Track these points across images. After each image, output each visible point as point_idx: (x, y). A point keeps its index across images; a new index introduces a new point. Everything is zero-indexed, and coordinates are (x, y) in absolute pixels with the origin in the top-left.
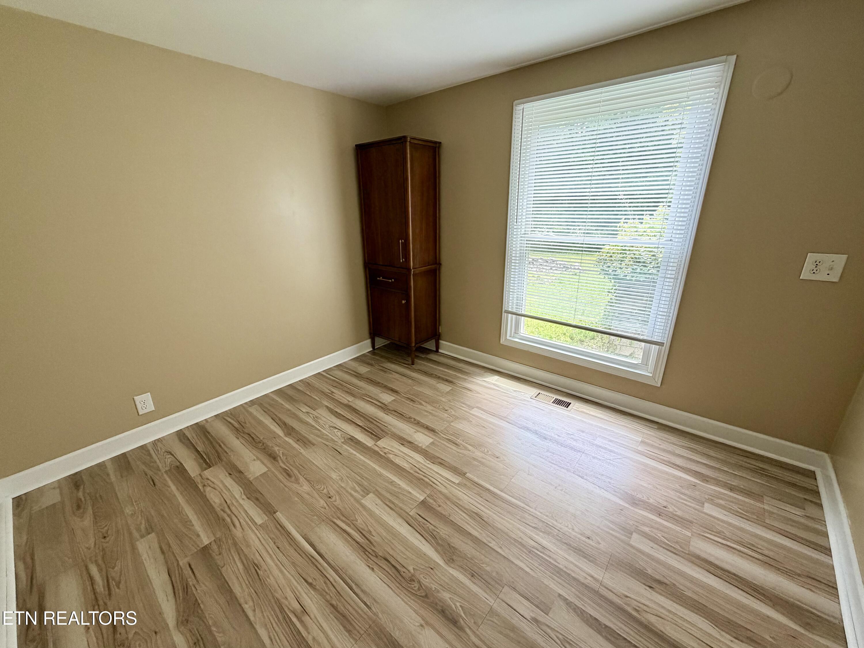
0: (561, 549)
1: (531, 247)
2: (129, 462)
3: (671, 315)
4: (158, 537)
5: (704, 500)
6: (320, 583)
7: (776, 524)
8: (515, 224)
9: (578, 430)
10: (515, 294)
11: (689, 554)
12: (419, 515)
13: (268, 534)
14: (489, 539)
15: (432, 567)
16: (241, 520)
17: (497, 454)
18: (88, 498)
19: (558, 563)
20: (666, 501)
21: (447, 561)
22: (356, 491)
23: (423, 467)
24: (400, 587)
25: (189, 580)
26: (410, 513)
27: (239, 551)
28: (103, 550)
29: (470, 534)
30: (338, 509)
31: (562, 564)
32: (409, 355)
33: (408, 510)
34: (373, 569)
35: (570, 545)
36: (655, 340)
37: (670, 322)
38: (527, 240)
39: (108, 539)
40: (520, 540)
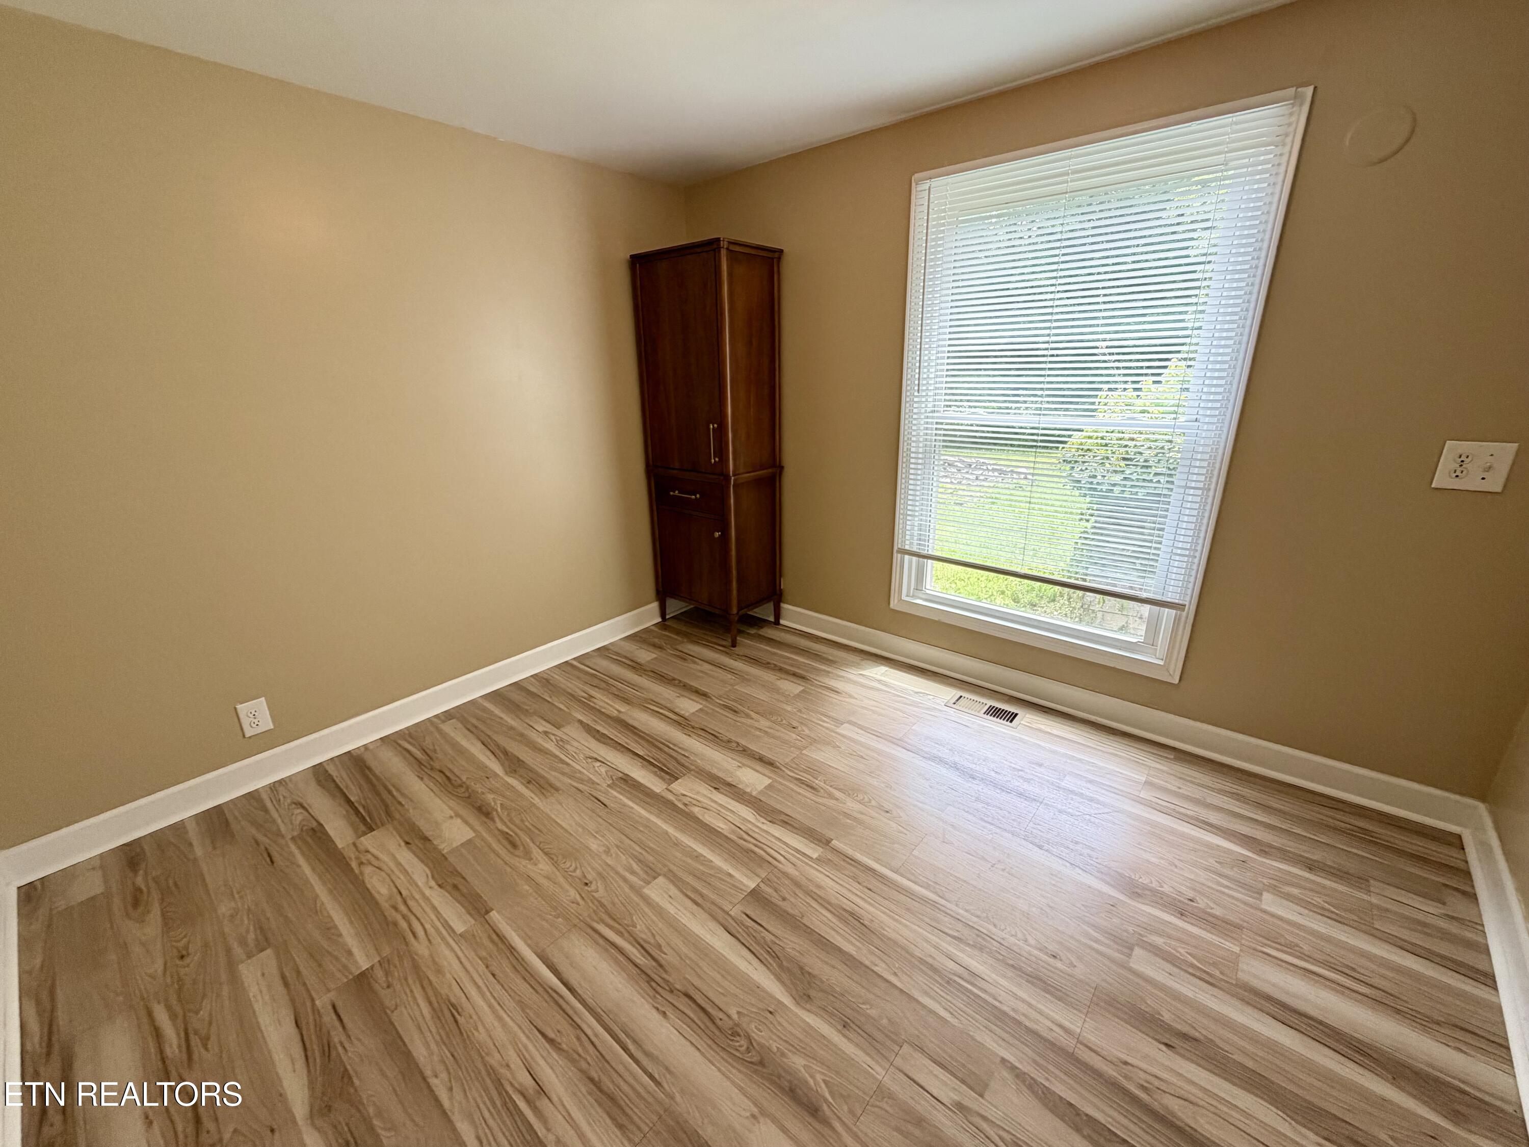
0: (1004, 976)
1: (944, 435)
2: (227, 823)
3: (1198, 554)
4: (278, 957)
5: (1260, 886)
6: (568, 1039)
7: (1393, 930)
8: (916, 394)
9: (1030, 762)
10: (916, 519)
11: (1236, 985)
12: (747, 915)
13: (475, 951)
14: (873, 958)
15: (773, 1010)
16: (428, 926)
17: (887, 806)
18: (152, 884)
19: (1000, 1002)
20: (1194, 890)
21: (797, 998)
22: (633, 873)
23: (754, 829)
24: (714, 1046)
25: (333, 1033)
26: (732, 913)
27: (424, 982)
28: (180, 980)
29: (840, 950)
30: (602, 905)
31: (1007, 1005)
32: (728, 630)
33: (727, 907)
34: (664, 1014)
35: (1020, 969)
36: (1169, 600)
37: (1195, 567)
38: (937, 423)
39: (187, 960)
40: (930, 960)
